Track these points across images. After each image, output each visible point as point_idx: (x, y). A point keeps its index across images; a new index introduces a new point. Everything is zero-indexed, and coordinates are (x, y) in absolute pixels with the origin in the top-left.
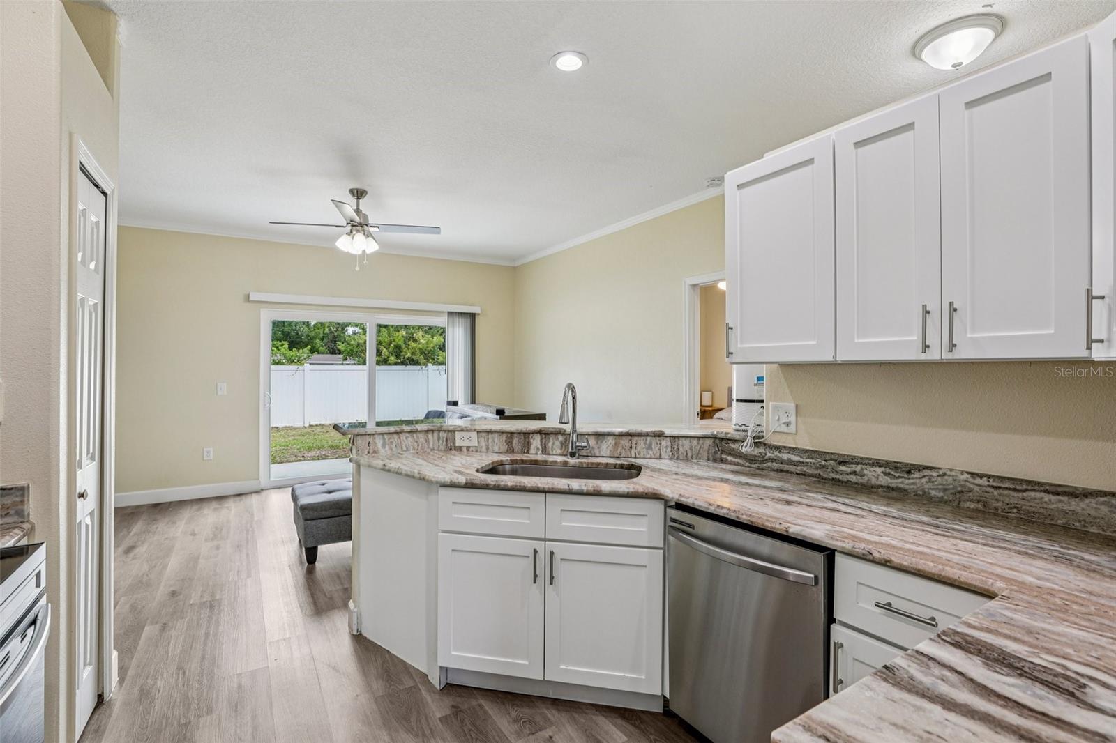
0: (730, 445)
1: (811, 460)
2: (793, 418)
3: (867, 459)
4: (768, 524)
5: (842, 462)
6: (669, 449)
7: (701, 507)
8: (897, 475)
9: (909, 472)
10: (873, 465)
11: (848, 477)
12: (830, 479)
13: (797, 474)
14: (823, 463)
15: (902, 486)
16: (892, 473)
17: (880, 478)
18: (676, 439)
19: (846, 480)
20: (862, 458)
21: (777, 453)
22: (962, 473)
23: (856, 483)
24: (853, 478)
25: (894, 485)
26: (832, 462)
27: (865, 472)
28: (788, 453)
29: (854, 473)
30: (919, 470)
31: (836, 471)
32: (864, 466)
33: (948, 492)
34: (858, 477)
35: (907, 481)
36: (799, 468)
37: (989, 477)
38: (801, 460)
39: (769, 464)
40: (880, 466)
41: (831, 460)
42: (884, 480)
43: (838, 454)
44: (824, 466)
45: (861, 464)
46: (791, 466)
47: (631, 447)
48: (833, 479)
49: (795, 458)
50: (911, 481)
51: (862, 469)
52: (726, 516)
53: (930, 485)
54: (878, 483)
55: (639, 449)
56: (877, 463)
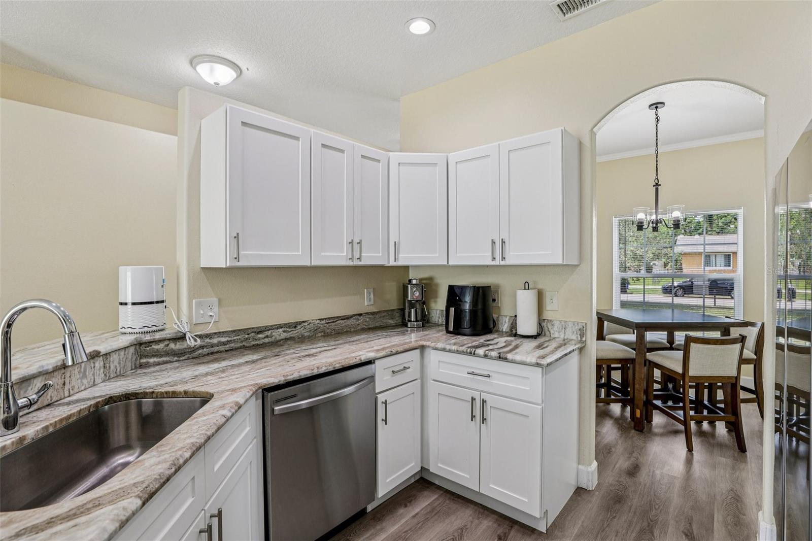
0: (153, 347)
1: (238, 337)
2: (216, 309)
3: (274, 325)
4: (351, 362)
5: (260, 332)
6: (102, 370)
7: (307, 375)
8: (290, 330)
9: (295, 327)
10: (278, 328)
11: (263, 340)
12: (251, 346)
13: (226, 351)
14: (247, 336)
15: (292, 336)
16: (288, 330)
17: (282, 335)
18: (108, 356)
19: (262, 343)
20: (272, 326)
21: (208, 340)
22: (317, 320)
23: (268, 343)
24: (267, 340)
25: (288, 337)
26: (253, 334)
27: (274, 334)
28: (218, 337)
29: (267, 337)
30: (300, 324)
31: (256, 339)
32: (273, 331)
33: (311, 332)
34: (270, 339)
35: (295, 332)
36: (228, 346)
37: (325, 319)
38: (230, 339)
39: (200, 351)
40: (281, 328)
41: (252, 332)
42: (284, 335)
43: (256, 328)
44: (247, 339)
45: (272, 329)
46: (220, 347)
47: (64, 384)
48: (253, 345)
49: (224, 339)
50: (296, 331)
51: (271, 333)
52: (327, 371)
53: (305, 331)
54: (280, 338)
55: (73, 383)
56: (280, 327)
